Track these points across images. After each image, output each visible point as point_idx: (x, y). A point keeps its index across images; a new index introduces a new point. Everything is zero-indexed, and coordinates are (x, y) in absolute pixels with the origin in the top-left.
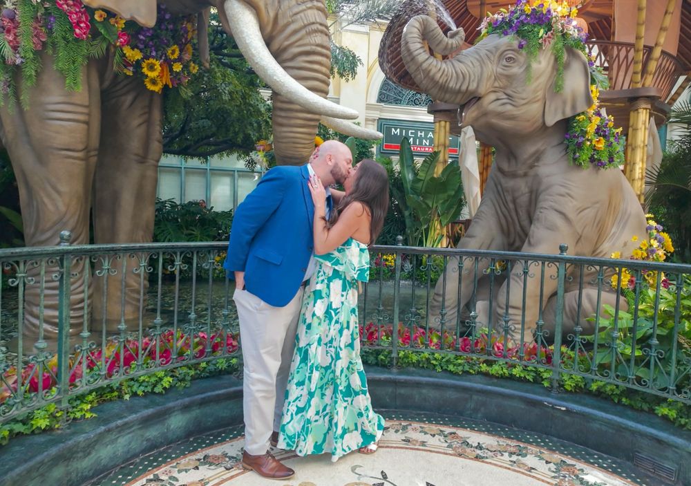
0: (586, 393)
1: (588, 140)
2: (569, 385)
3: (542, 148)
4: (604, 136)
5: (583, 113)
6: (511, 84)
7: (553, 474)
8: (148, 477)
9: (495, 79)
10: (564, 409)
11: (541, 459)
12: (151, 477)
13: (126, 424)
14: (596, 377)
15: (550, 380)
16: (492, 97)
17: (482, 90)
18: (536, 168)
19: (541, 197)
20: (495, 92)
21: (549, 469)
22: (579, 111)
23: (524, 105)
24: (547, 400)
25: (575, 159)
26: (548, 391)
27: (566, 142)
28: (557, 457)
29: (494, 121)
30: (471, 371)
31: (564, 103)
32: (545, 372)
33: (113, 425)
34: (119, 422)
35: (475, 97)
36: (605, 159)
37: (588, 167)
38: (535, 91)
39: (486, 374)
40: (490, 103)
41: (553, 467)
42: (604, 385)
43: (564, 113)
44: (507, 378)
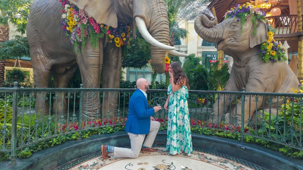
1: (268, 52)
2: (248, 140)
3: (250, 56)
6: (235, 34)
9: (229, 33)
10: (244, 148)
11: (232, 165)
14: (257, 137)
15: (240, 138)
16: (229, 39)
17: (224, 37)
18: (248, 64)
19: (250, 74)
20: (229, 37)
22: (263, 41)
24: (239, 145)
26: (240, 141)
29: (230, 47)
30: (213, 134)
31: (257, 39)
32: (239, 135)
33: (93, 140)
34: (95, 140)
35: (222, 40)
38: (245, 36)
39: (218, 136)
42: (261, 141)
44: (226, 137)
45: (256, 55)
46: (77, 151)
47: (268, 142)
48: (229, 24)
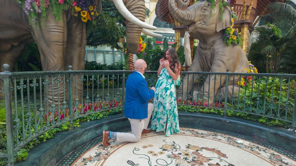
0: (235, 117)
1: (230, 36)
2: (229, 114)
3: (216, 40)
4: (236, 35)
5: (229, 27)
6: (205, 18)
7: (227, 141)
8: (99, 145)
9: (200, 16)
10: (228, 121)
11: (222, 137)
12: (100, 145)
13: (90, 128)
14: (239, 111)
15: (223, 113)
16: (199, 22)
17: (196, 20)
18: (213, 46)
19: (215, 56)
20: (200, 20)
21: (226, 140)
22: (228, 27)
23: (210, 25)
24: (223, 119)
25: (226, 43)
26: (223, 116)
27: (223, 37)
28: (227, 136)
29: (200, 30)
30: (197, 111)
31: (223, 24)
32: (221, 110)
33: (87, 129)
35: (193, 23)
36: (236, 43)
37: (230, 46)
38: (213, 20)
39: (202, 112)
40: (198, 24)
41: (227, 139)
42: (241, 114)
43: (223, 27)
44: (209, 113)
45: (220, 39)
46: (72, 143)
47: (247, 114)
48: (201, 8)
